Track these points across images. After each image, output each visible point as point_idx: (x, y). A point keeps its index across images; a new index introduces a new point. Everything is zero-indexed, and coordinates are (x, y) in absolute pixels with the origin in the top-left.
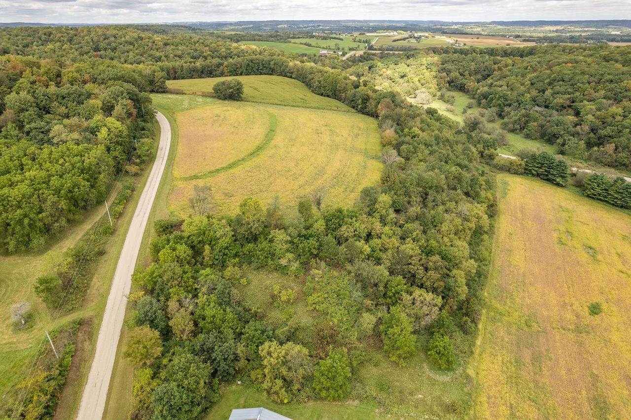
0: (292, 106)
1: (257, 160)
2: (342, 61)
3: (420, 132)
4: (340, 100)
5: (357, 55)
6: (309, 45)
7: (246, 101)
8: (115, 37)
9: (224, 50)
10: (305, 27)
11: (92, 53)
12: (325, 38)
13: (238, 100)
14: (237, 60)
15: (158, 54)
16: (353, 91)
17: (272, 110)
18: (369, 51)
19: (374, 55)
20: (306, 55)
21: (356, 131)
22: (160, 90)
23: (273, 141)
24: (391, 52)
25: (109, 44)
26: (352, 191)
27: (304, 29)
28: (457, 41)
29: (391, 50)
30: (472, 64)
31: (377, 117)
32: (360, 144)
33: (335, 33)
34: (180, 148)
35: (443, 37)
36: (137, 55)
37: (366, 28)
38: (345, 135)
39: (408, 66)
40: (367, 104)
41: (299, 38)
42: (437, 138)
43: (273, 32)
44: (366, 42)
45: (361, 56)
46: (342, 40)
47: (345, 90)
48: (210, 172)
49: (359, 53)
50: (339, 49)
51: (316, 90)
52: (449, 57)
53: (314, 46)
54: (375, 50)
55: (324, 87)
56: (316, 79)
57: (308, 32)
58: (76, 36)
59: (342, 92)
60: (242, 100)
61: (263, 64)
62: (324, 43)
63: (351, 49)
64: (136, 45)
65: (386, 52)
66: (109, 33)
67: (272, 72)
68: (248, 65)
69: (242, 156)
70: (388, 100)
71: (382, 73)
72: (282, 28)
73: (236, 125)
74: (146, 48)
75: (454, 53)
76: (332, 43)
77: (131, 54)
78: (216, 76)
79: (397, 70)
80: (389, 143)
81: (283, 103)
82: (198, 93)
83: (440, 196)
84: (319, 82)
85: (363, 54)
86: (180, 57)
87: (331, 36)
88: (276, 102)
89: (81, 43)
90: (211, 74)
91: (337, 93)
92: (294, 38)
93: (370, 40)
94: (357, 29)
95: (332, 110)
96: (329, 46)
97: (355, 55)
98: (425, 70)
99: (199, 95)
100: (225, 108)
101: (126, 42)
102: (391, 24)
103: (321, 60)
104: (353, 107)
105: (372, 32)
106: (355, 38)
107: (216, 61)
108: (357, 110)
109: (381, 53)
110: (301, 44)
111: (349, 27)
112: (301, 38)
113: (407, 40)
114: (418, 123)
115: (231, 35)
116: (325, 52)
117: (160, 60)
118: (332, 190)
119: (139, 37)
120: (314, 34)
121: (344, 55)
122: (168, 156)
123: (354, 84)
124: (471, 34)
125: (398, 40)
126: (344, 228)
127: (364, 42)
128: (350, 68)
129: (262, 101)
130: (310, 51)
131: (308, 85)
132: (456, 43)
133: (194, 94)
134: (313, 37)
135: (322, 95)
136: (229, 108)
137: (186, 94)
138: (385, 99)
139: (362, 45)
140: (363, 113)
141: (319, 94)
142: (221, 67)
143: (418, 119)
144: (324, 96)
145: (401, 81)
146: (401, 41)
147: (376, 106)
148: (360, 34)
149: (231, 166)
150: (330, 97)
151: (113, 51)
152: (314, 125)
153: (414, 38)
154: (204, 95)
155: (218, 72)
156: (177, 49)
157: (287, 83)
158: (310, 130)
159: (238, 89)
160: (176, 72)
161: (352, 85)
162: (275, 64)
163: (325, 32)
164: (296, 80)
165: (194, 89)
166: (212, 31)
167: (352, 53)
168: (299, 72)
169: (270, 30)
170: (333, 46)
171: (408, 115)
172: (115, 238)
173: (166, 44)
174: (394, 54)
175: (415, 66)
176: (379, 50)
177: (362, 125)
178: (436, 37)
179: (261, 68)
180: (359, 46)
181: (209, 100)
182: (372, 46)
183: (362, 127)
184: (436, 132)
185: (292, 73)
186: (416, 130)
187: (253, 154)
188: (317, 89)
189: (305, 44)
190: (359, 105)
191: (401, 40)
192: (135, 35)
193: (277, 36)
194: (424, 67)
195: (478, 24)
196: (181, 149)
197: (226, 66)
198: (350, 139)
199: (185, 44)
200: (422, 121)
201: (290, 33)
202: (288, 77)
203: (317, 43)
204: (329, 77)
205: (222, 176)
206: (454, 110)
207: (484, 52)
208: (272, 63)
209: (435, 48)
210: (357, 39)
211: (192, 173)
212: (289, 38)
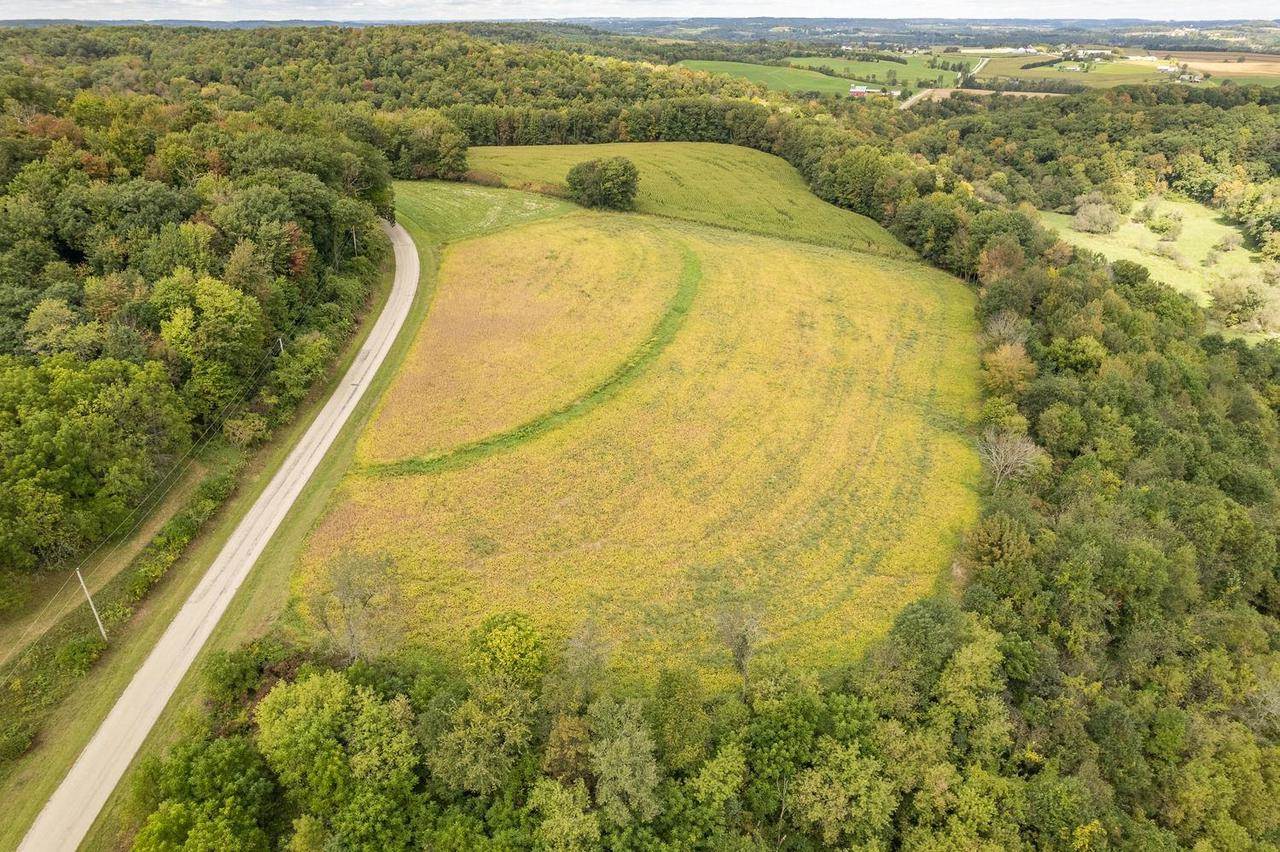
0: (754, 233)
1: (606, 416)
2: (900, 112)
3: (1102, 352)
4: (878, 218)
5: (935, 99)
6: (829, 73)
7: (641, 213)
8: (415, 48)
9: (632, 79)
10: (826, 33)
11: (363, 81)
12: (866, 58)
13: (622, 210)
14: (656, 103)
15: (488, 85)
16: (915, 201)
17: (699, 243)
18: (964, 90)
19: (975, 99)
20: (816, 95)
21: (910, 324)
22: (451, 175)
23: (669, 349)
24: (1017, 94)
25: (399, 63)
26: (871, 569)
27: (825, 37)
28: (1185, 66)
29: (1017, 89)
30: (1243, 130)
31: (974, 278)
32: (916, 373)
33: (891, 48)
34: (412, 356)
35: (1150, 58)
36: (449, 86)
37: (961, 38)
38: (879, 337)
39: (1062, 132)
40: (949, 243)
41: (809, 55)
42: (1154, 374)
43: (756, 44)
44: (959, 68)
45: (944, 102)
46: (904, 62)
47: (894, 197)
48: (463, 451)
49: (940, 95)
50: (894, 83)
51: (821, 190)
52: (1175, 112)
53: (840, 76)
54: (979, 87)
55: (843, 184)
56: (827, 160)
57: (830, 44)
58: (343, 45)
59: (886, 199)
60: (633, 209)
61: (708, 118)
62: (862, 69)
63: (922, 85)
64: (451, 65)
65: (1005, 93)
66: (403, 39)
67: (726, 136)
68: (675, 118)
69: (567, 396)
70: (1011, 240)
71: (992, 147)
72: (777, 35)
73: (588, 288)
74: (470, 70)
75: (1187, 101)
76: (880, 70)
77: (436, 84)
78: (600, 140)
79: (1031, 141)
80: (1007, 389)
81: (732, 223)
82: (534, 188)
83: (1174, 627)
84: (833, 168)
85: (949, 97)
86: (535, 93)
87: (881, 53)
88: (716, 217)
89: (348, 60)
90: (589, 134)
91: (875, 201)
92: (799, 55)
93: (968, 64)
94: (940, 38)
95: (855, 250)
96: (874, 76)
97: (930, 99)
98: (1106, 146)
99: (536, 192)
100: (582, 233)
101: (432, 60)
102: (1020, 28)
103: (851, 111)
104: (911, 245)
105: (975, 46)
106: (935, 60)
107: (611, 103)
108: (919, 252)
109: (992, 96)
110: (811, 68)
111: (925, 33)
112: (814, 55)
113: (1057, 65)
114: (1096, 320)
115: (666, 45)
116: (861, 89)
117: (492, 100)
118: (806, 558)
119: (461, 48)
120: (844, 48)
121: (904, 97)
122: (373, 382)
123: (920, 183)
124: (1224, 50)
125: (1034, 65)
126: (811, 781)
127: (954, 69)
128: (915, 129)
129: (684, 214)
130: (829, 86)
131: (807, 175)
132: (1183, 73)
133: (526, 187)
134: (838, 54)
135: (835, 202)
136: (591, 234)
137: (506, 187)
138: (1003, 236)
139: (950, 76)
140: (937, 265)
141: (827, 200)
142: (614, 121)
143: (1096, 306)
144: (841, 206)
145: (1038, 169)
146: (1042, 68)
147: (974, 253)
148: (947, 51)
149: (528, 431)
150: (854, 210)
151: (401, 78)
152: (797, 297)
153: (1077, 60)
154: (548, 193)
155: (605, 133)
156: (533, 76)
157: (757, 167)
158: (782, 315)
159: (624, 183)
160: (513, 129)
161: (915, 183)
162: (736, 117)
163: (870, 43)
164: (781, 159)
165: (530, 174)
166: (629, 38)
167: (922, 94)
168: (790, 141)
169: (752, 37)
170: (881, 76)
171: (1068, 293)
172: (101, 683)
173: (511, 64)
174: (1024, 99)
175: (1079, 134)
176: (989, 87)
177: (931, 305)
178: (1131, 58)
179: (703, 125)
180: (941, 78)
181: (554, 205)
182: (972, 79)
183: (929, 309)
184: (1153, 355)
185: (772, 141)
186: (1091, 346)
187: (602, 392)
188: (824, 188)
189: (821, 70)
190: (927, 241)
191: (1043, 64)
192: (454, 44)
193: (762, 50)
194: (1104, 136)
195: (1238, 26)
196: (414, 363)
197: (624, 119)
198: (890, 351)
199: (551, 65)
200: (1108, 313)
201: (791, 45)
202: (762, 150)
203: (847, 70)
204: (857, 159)
205: (492, 467)
206: (1179, 255)
207: (1273, 97)
208: (730, 114)
209: (1137, 88)
210: (940, 61)
211: (408, 449)
212: (787, 55)
